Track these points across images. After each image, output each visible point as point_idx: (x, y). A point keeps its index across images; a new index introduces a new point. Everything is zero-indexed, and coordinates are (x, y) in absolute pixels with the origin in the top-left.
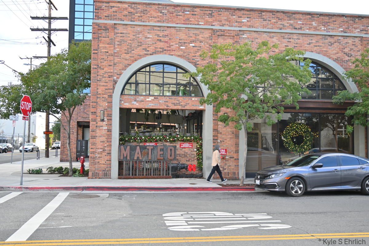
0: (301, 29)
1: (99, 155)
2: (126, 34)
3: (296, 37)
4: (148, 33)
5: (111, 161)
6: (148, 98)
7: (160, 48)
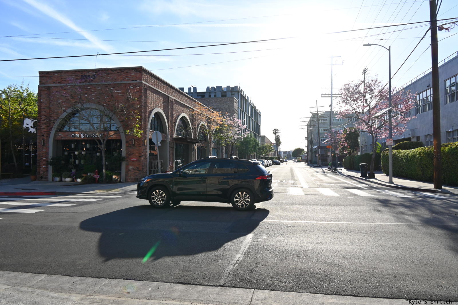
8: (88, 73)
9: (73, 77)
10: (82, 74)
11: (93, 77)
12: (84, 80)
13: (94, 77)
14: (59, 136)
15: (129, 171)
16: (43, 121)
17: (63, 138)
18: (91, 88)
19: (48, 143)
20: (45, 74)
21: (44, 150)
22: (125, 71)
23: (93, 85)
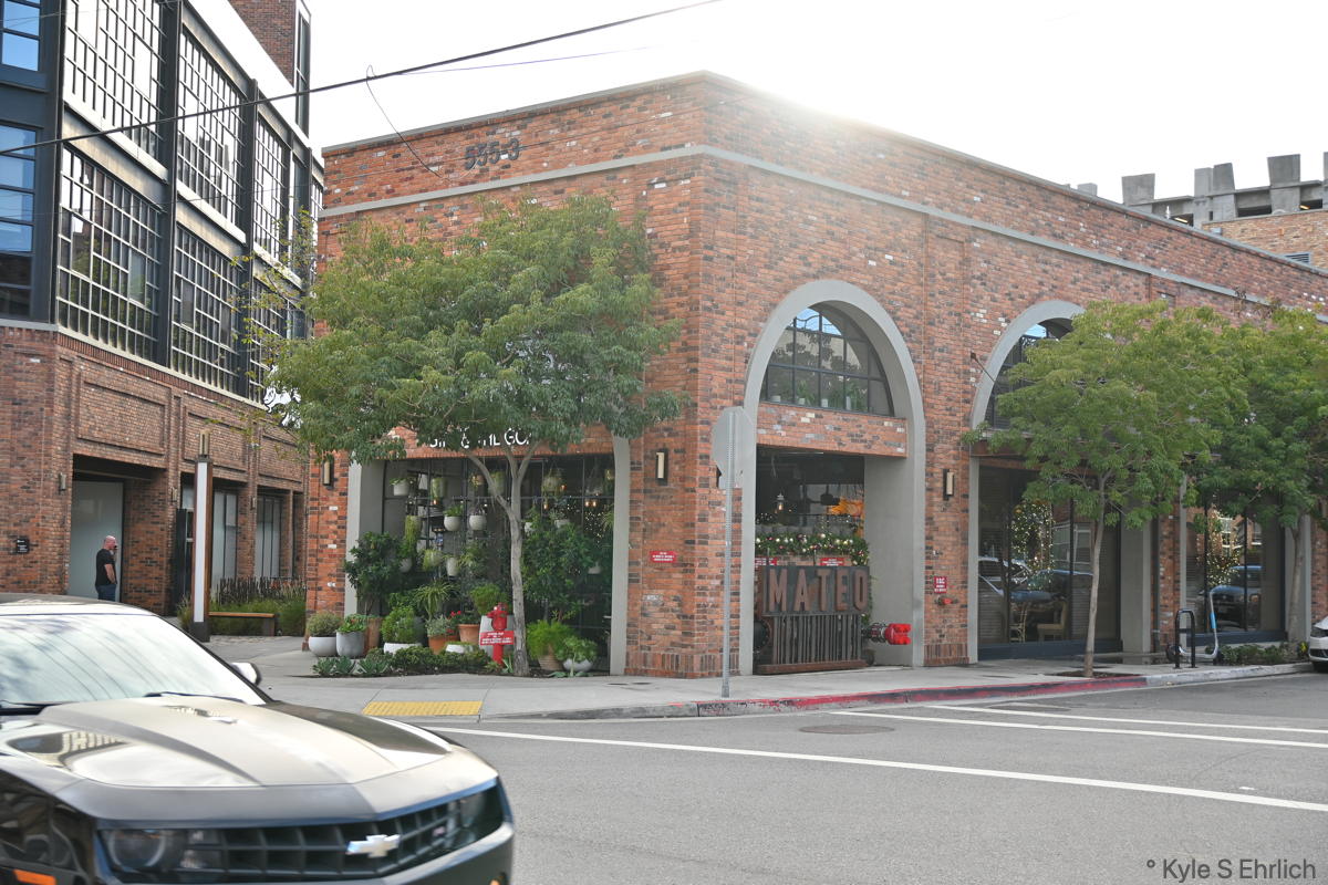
0: (1063, 238)
1: (712, 599)
2: (767, 202)
3: (1054, 261)
4: (810, 207)
5: (738, 617)
6: (804, 416)
7: (833, 260)
8: (494, 133)
9: (437, 159)
10: (467, 143)
11: (510, 149)
12: (476, 169)
13: (514, 150)
15: (644, 615)
19: (347, 475)
20: (342, 157)
21: (330, 508)
22: (633, 107)
23: (508, 188)
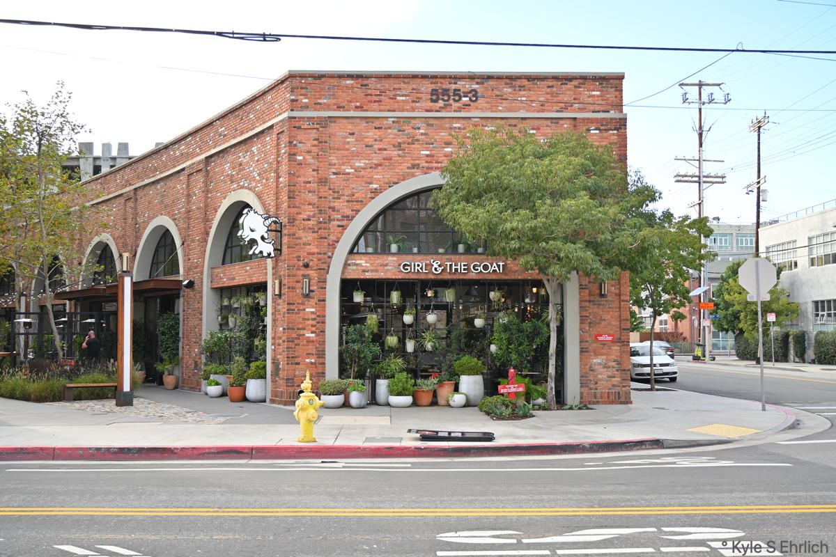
8: (456, 83)
9: (404, 92)
10: (433, 86)
11: (470, 95)
12: (441, 103)
13: (473, 96)
14: (355, 268)
15: (592, 370)
16: (304, 220)
17: (368, 275)
18: (464, 129)
19: (325, 288)
20: (310, 79)
21: (307, 310)
22: (571, 85)
23: (470, 118)
